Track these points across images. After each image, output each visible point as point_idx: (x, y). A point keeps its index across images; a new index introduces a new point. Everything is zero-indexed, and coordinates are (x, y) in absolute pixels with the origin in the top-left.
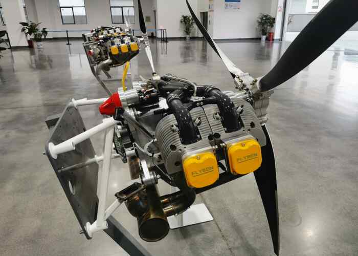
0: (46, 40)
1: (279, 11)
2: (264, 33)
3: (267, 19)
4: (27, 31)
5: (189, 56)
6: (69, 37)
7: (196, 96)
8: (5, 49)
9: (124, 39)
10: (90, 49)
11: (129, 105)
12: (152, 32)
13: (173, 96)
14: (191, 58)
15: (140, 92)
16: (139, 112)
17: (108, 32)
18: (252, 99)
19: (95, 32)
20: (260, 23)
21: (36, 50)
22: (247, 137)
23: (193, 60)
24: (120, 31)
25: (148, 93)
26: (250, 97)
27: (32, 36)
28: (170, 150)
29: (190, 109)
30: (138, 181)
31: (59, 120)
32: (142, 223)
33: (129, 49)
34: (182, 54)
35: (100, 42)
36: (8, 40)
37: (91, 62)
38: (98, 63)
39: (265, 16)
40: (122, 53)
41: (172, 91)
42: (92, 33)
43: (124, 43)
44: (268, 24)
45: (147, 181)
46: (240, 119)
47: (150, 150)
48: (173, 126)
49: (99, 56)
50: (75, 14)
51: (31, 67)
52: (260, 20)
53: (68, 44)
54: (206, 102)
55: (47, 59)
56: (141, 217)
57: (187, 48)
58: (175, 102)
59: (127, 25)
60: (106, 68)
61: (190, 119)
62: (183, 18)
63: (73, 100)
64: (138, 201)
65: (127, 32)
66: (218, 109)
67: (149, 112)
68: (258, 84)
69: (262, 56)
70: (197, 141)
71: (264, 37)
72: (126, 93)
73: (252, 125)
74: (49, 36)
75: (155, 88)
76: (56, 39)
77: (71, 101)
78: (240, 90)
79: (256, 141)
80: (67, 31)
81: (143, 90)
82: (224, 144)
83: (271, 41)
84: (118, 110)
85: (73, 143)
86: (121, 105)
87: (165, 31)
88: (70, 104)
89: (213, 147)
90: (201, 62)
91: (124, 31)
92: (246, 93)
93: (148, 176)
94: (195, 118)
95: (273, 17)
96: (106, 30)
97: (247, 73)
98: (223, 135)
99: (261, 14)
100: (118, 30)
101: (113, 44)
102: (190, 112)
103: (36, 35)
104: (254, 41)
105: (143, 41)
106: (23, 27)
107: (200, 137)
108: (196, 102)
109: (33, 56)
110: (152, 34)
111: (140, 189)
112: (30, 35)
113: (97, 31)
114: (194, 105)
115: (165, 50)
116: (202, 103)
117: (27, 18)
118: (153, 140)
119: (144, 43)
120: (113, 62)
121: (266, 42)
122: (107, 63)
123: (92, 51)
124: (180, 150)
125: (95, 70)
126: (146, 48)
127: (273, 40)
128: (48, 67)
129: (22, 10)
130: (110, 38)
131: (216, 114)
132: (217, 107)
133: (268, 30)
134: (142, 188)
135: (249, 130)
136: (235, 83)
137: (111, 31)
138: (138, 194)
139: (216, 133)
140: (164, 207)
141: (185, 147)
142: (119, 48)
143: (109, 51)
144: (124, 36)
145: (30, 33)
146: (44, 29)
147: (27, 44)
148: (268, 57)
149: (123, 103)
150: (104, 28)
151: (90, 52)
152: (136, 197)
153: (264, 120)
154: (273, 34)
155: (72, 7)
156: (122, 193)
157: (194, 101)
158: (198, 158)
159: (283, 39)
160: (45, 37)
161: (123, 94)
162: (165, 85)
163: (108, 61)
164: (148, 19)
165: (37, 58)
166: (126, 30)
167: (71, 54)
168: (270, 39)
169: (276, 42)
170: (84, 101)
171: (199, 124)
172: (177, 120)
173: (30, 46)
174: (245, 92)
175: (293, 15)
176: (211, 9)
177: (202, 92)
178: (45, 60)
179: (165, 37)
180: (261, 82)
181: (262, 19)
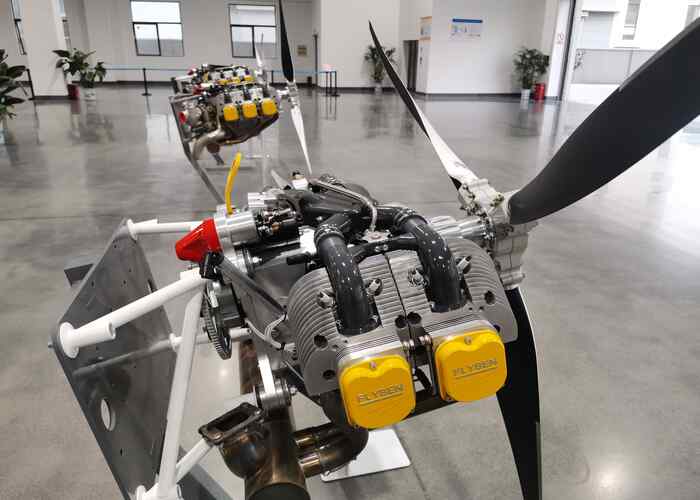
0: (102, 84)
1: (559, 43)
2: (526, 83)
3: (533, 57)
4: (67, 66)
5: (379, 125)
6: (147, 80)
7: (376, 230)
8: (20, 101)
9: (250, 91)
10: (183, 108)
11: (236, 244)
12: (308, 75)
13: (327, 228)
14: (382, 129)
15: (259, 218)
16: (256, 260)
17: (222, 76)
18: (492, 234)
19: (195, 75)
20: (519, 65)
21: (82, 104)
22: (476, 323)
23: (386, 133)
24: (244, 74)
25: (277, 218)
26: (489, 230)
27: (77, 77)
28: (315, 346)
29: (360, 259)
30: (251, 399)
31: (92, 269)
32: (252, 492)
33: (260, 112)
34: (365, 120)
35: (203, 96)
36: (29, 83)
37: (184, 134)
38: (197, 137)
39: (531, 52)
40: (244, 118)
41: (327, 215)
42: (191, 76)
43: (250, 99)
44: (536, 68)
45: (270, 400)
46: (463, 284)
47: (278, 334)
48: (321, 296)
49: (200, 123)
50: (161, 38)
51: (71, 136)
52: (519, 60)
53: (146, 94)
54: (394, 246)
55: (103, 121)
56: (251, 479)
57: (376, 109)
58: (331, 242)
59: (259, 62)
60: (214, 146)
61: (358, 280)
62: (369, 51)
63: (130, 221)
64: (246, 445)
65: (259, 75)
66: (419, 262)
67: (278, 257)
68: (505, 205)
69: (523, 129)
70: (371, 329)
71: (526, 93)
72: (229, 220)
73: (489, 297)
74: (109, 77)
75: (294, 209)
76: (121, 84)
77: (125, 224)
78: (469, 214)
79: (495, 331)
80: (144, 69)
81: (266, 213)
82: (427, 338)
83: (540, 101)
84: (211, 257)
85: (110, 326)
86: (218, 244)
87: (333, 75)
88: (121, 230)
89: (405, 344)
90: (401, 137)
91: (253, 74)
92: (480, 222)
93: (270, 388)
94: (370, 278)
95: (546, 54)
96: (218, 71)
97: (485, 180)
98: (428, 317)
99: (523, 47)
100: (241, 72)
101: (228, 100)
102: (360, 266)
103: (83, 76)
104: (508, 99)
105: (288, 95)
106: (60, 58)
107: (379, 319)
108: (375, 245)
109: (76, 117)
110: (310, 79)
111: (251, 419)
112: (73, 74)
113: (201, 73)
114: (370, 251)
115: (333, 111)
116: (386, 247)
117: (68, 41)
118: (283, 317)
119: (290, 101)
120: (226, 135)
121: (530, 102)
122: (214, 138)
123: (186, 113)
124: (336, 346)
125: (191, 149)
126: (292, 111)
127: (544, 98)
128: (106, 140)
129: (60, 26)
130: (224, 87)
131: (414, 273)
132: (417, 257)
133: (534, 80)
134: (256, 417)
135: (481, 308)
136: (461, 198)
137: (228, 74)
138: (246, 430)
139: (411, 313)
140: (301, 457)
141: (346, 342)
142: (240, 109)
143: (219, 114)
144: (250, 86)
145: (72, 70)
146: (99, 64)
147: (65, 93)
148: (534, 132)
149: (223, 241)
150: (213, 68)
151: (182, 115)
152: (244, 438)
153: (515, 278)
154: (545, 86)
155: (156, 24)
156: (214, 426)
157: (371, 241)
158: (372, 366)
159: (565, 97)
160: (101, 78)
161: (223, 223)
162: (314, 202)
163: (217, 133)
164: (302, 51)
165: (84, 121)
166: (256, 73)
167: (149, 112)
168: (538, 96)
169: (550, 104)
170: (151, 225)
171: (377, 292)
172: (331, 281)
173: (72, 96)
174: (479, 219)
175: (584, 51)
176: (424, 36)
177: (387, 221)
178: (100, 124)
179: (333, 86)
180: (512, 201)
181: (524, 57)
